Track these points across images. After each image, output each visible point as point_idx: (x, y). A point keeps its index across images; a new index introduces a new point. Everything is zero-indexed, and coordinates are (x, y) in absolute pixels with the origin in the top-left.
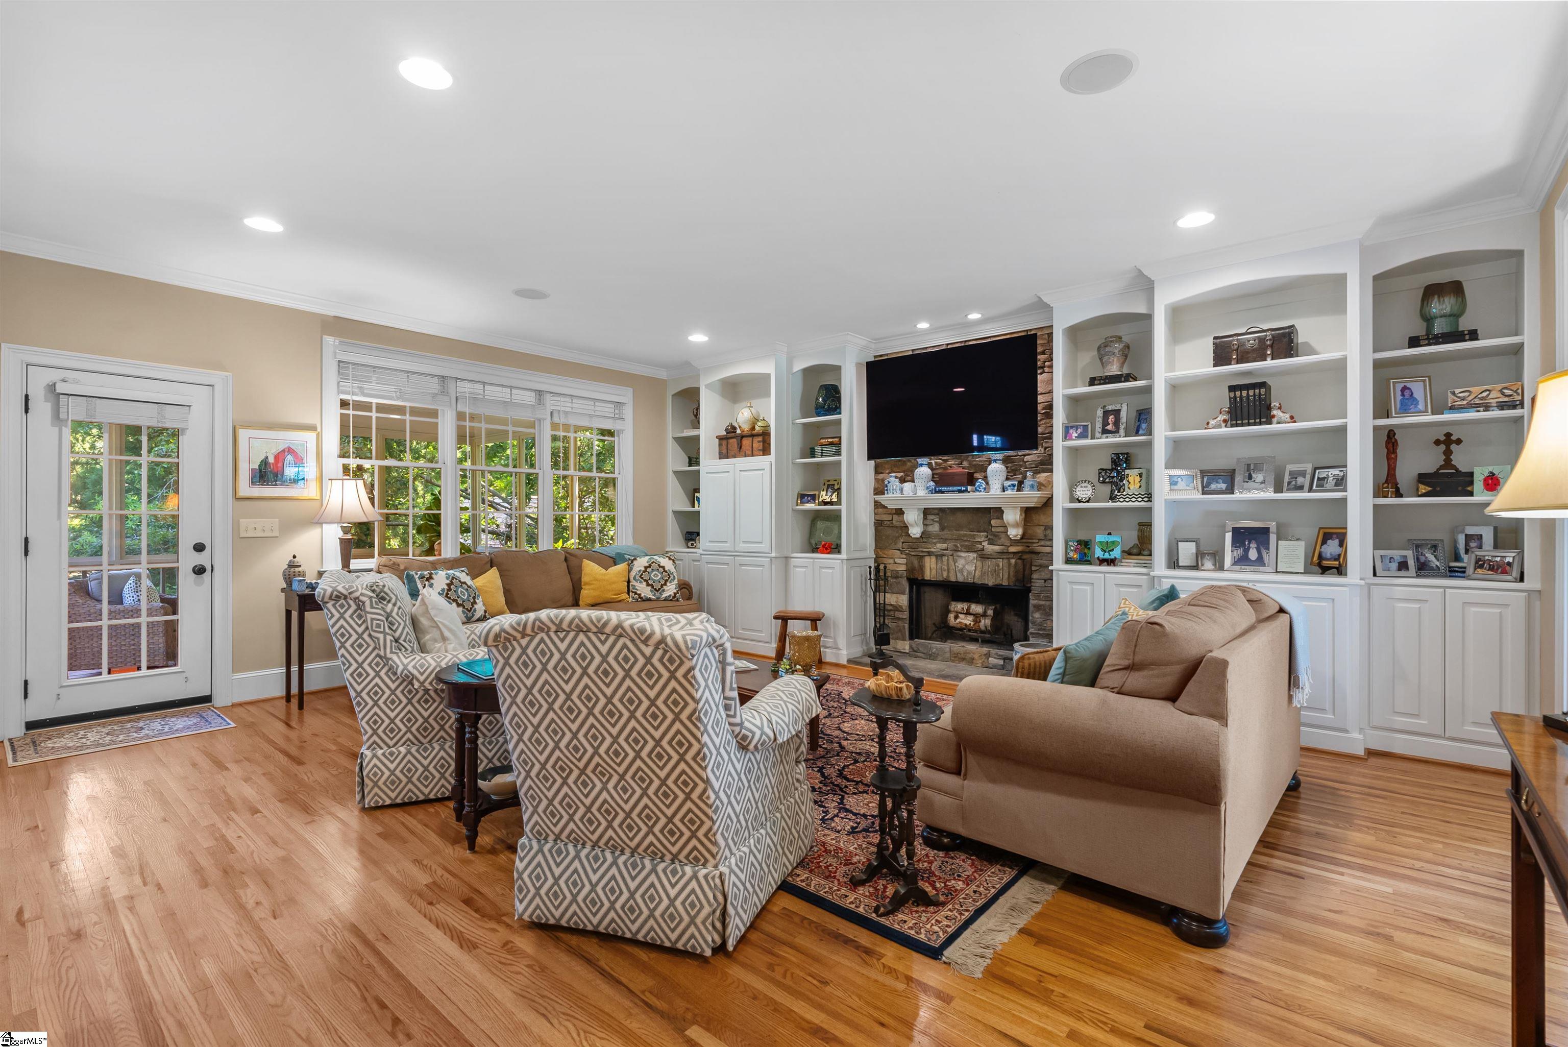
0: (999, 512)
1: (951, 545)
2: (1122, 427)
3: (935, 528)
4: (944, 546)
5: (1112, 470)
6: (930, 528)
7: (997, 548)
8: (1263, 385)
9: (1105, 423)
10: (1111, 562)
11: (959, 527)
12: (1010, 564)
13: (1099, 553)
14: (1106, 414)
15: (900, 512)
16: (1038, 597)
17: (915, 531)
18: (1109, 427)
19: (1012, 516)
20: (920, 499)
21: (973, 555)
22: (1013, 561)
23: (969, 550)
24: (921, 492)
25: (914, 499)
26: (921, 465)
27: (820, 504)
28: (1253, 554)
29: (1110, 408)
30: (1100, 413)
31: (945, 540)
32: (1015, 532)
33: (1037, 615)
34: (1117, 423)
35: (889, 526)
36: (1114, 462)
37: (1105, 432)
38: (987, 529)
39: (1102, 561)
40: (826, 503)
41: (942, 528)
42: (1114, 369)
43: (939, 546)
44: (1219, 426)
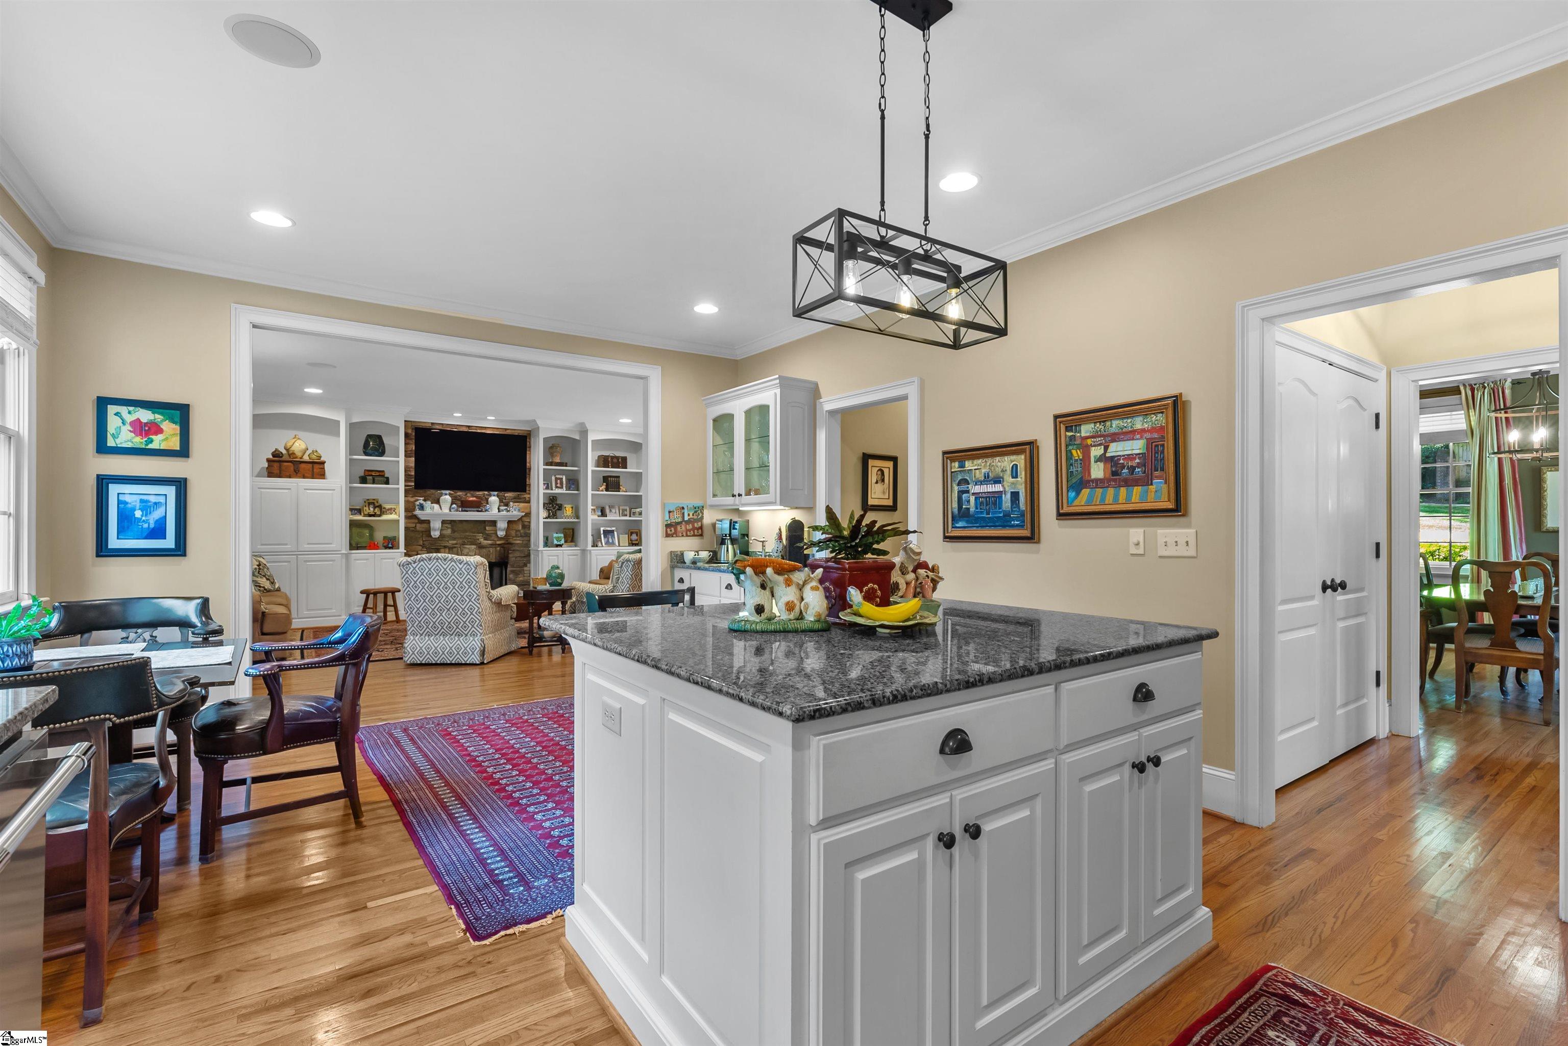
0: (493, 523)
1: (460, 541)
2: (564, 486)
3: (449, 532)
4: (455, 542)
5: (550, 504)
6: (444, 532)
7: (490, 542)
8: (618, 477)
9: (556, 484)
10: (561, 546)
11: (465, 531)
12: (496, 551)
13: (556, 542)
14: (556, 479)
15: (428, 522)
16: (512, 566)
17: (435, 534)
18: (558, 485)
19: (502, 525)
20: (446, 514)
21: (473, 547)
22: (498, 549)
23: (472, 544)
24: (446, 510)
25: (437, 515)
26: (446, 494)
27: (365, 516)
28: (610, 540)
29: (558, 476)
30: (553, 478)
31: (454, 539)
32: (501, 534)
33: (511, 576)
34: (562, 483)
35: (413, 531)
36: (551, 499)
37: (557, 487)
38: (483, 531)
39: (557, 546)
40: (370, 516)
41: (453, 531)
42: (557, 460)
43: (451, 542)
44: (602, 491)
